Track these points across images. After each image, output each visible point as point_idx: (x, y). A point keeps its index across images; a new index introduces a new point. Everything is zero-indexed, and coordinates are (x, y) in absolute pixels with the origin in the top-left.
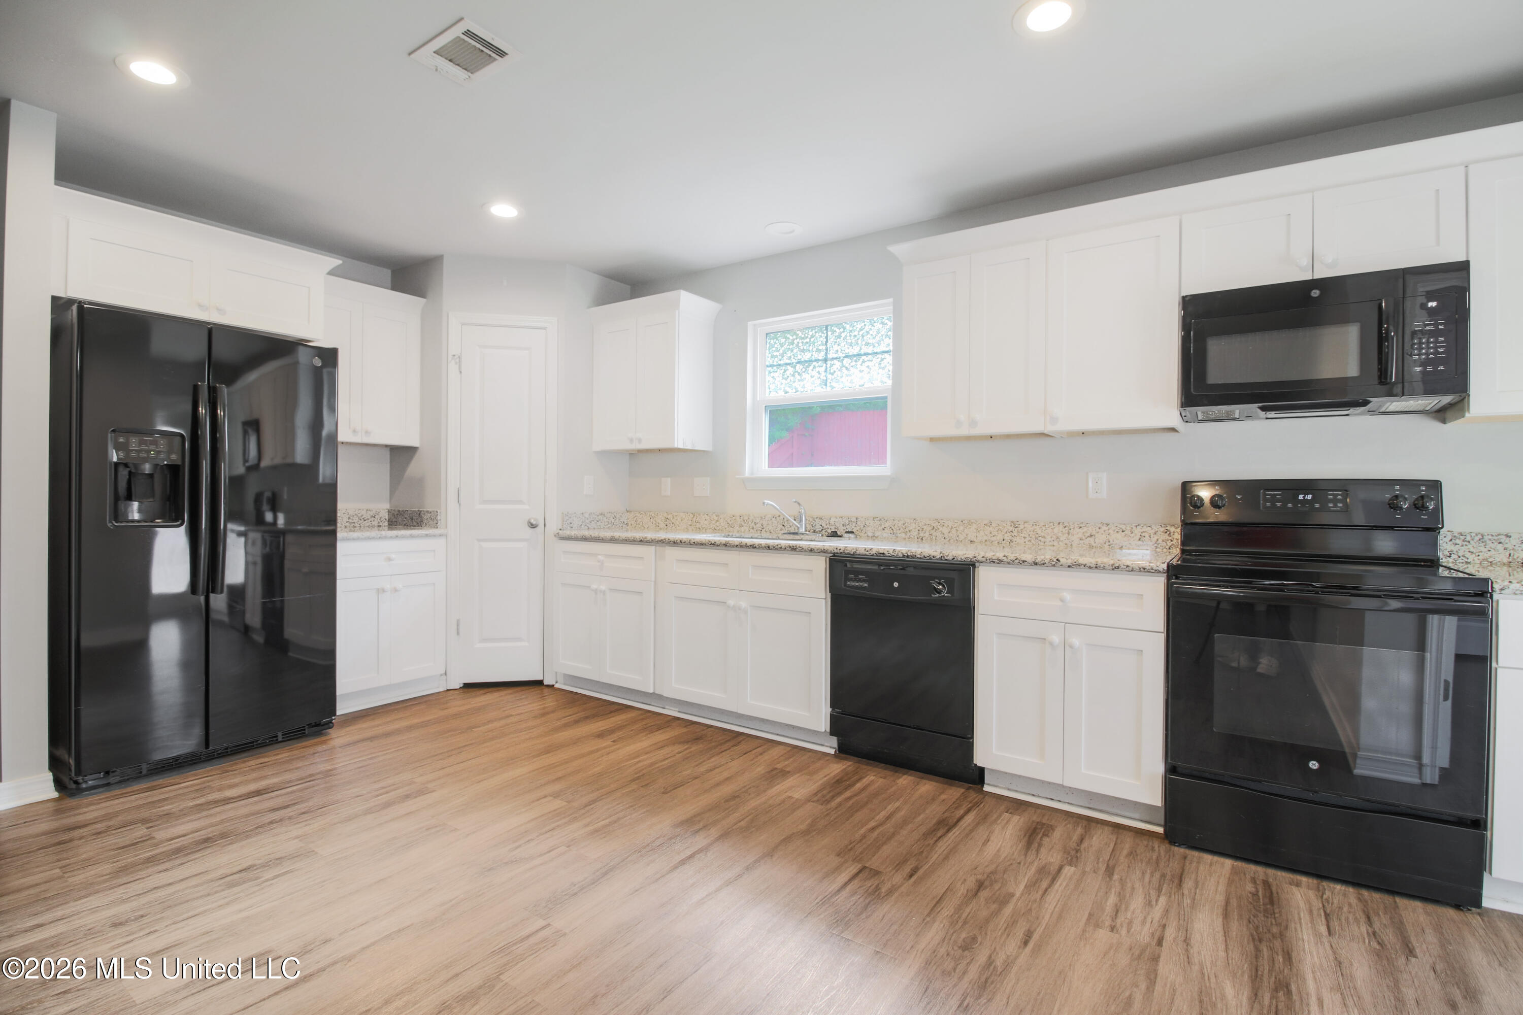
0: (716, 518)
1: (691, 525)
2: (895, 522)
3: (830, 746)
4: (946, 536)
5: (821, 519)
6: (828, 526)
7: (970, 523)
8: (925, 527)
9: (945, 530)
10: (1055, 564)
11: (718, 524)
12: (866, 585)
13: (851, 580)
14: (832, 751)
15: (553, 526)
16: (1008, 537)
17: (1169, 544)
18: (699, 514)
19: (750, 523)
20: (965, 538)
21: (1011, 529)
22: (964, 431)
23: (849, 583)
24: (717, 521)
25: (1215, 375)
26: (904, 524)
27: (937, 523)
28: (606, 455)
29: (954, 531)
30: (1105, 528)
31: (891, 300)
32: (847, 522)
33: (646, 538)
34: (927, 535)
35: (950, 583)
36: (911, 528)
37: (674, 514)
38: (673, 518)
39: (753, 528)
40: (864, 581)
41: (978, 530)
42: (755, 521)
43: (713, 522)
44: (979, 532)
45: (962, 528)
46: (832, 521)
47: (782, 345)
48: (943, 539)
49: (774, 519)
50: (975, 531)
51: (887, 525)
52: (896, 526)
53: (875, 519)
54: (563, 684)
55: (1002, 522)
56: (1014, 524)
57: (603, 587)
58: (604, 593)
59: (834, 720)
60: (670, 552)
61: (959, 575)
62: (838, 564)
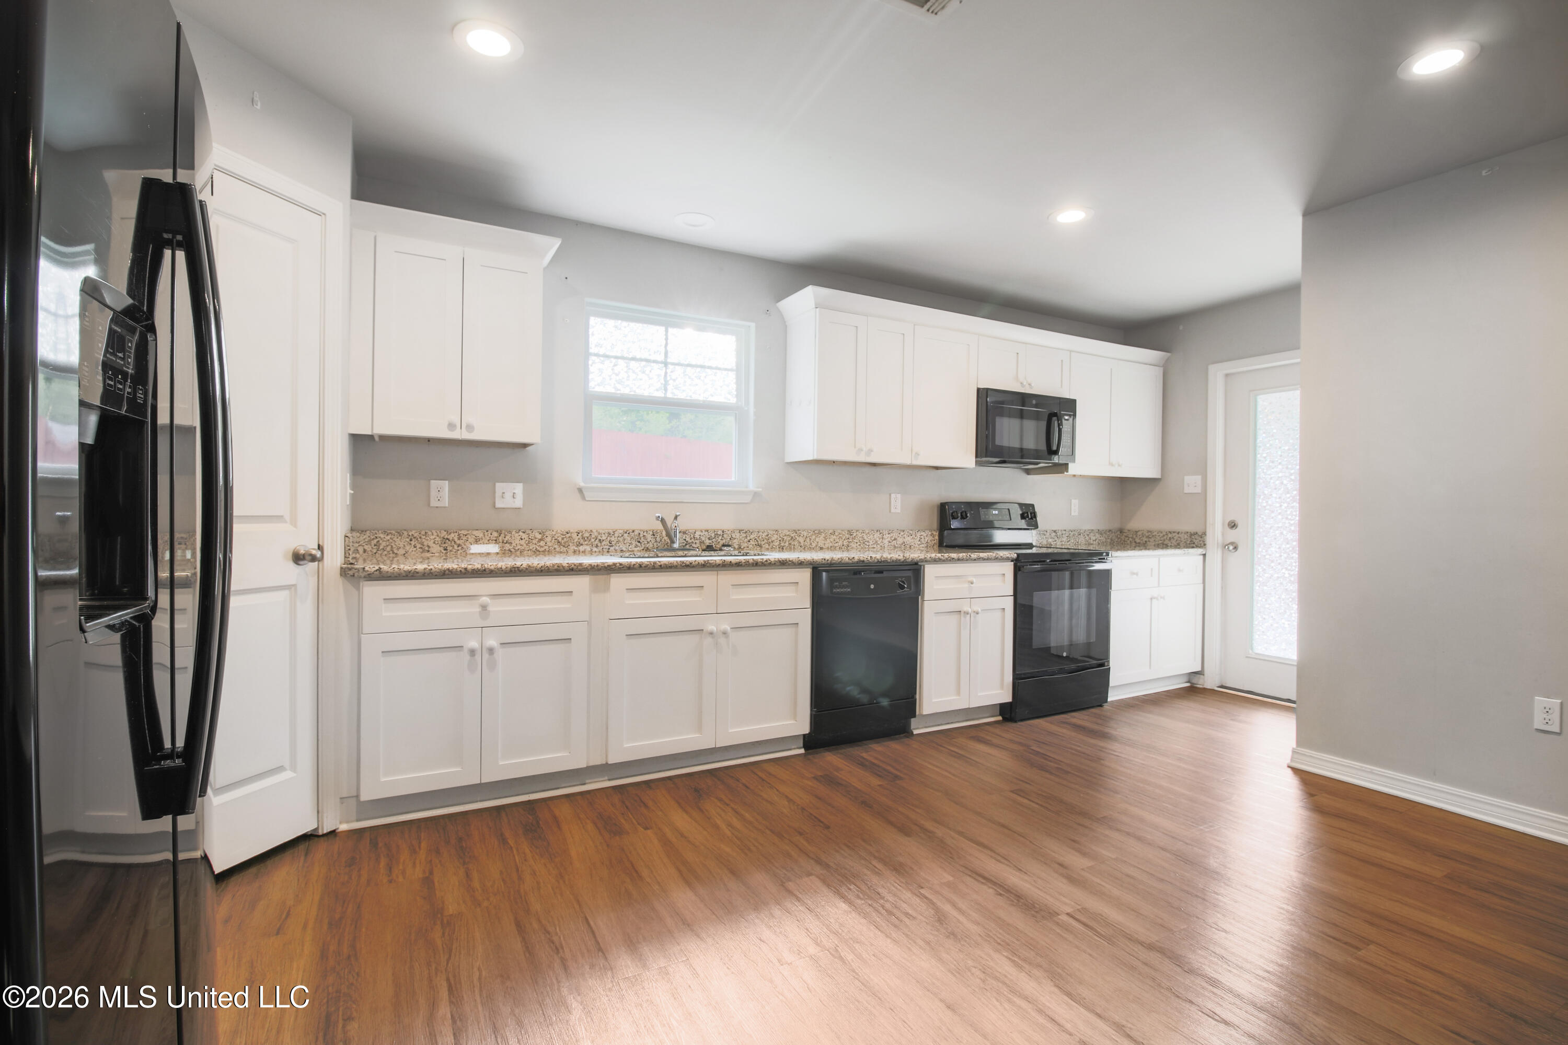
0: (539, 536)
2: (759, 534)
4: (802, 544)
7: (820, 533)
8: (785, 538)
9: (801, 540)
11: (542, 543)
12: (849, 590)
13: (836, 587)
14: (802, 751)
16: (845, 543)
17: (933, 542)
18: (510, 532)
19: (593, 540)
20: (816, 546)
21: (848, 536)
23: (835, 590)
24: (540, 540)
25: (998, 443)
26: (767, 535)
27: (795, 534)
29: (808, 540)
30: (902, 533)
32: (713, 535)
34: (787, 544)
35: (908, 580)
36: (773, 539)
40: (846, 587)
41: (825, 539)
42: (599, 538)
43: (534, 542)
44: (826, 540)
45: (814, 537)
46: (697, 536)
48: (800, 548)
49: (626, 535)
50: (823, 539)
51: (752, 537)
52: (760, 537)
53: (740, 531)
54: (358, 820)
55: (842, 530)
56: (850, 532)
57: (492, 642)
58: (491, 651)
59: (813, 720)
60: (617, 580)
61: (913, 573)
62: (819, 574)
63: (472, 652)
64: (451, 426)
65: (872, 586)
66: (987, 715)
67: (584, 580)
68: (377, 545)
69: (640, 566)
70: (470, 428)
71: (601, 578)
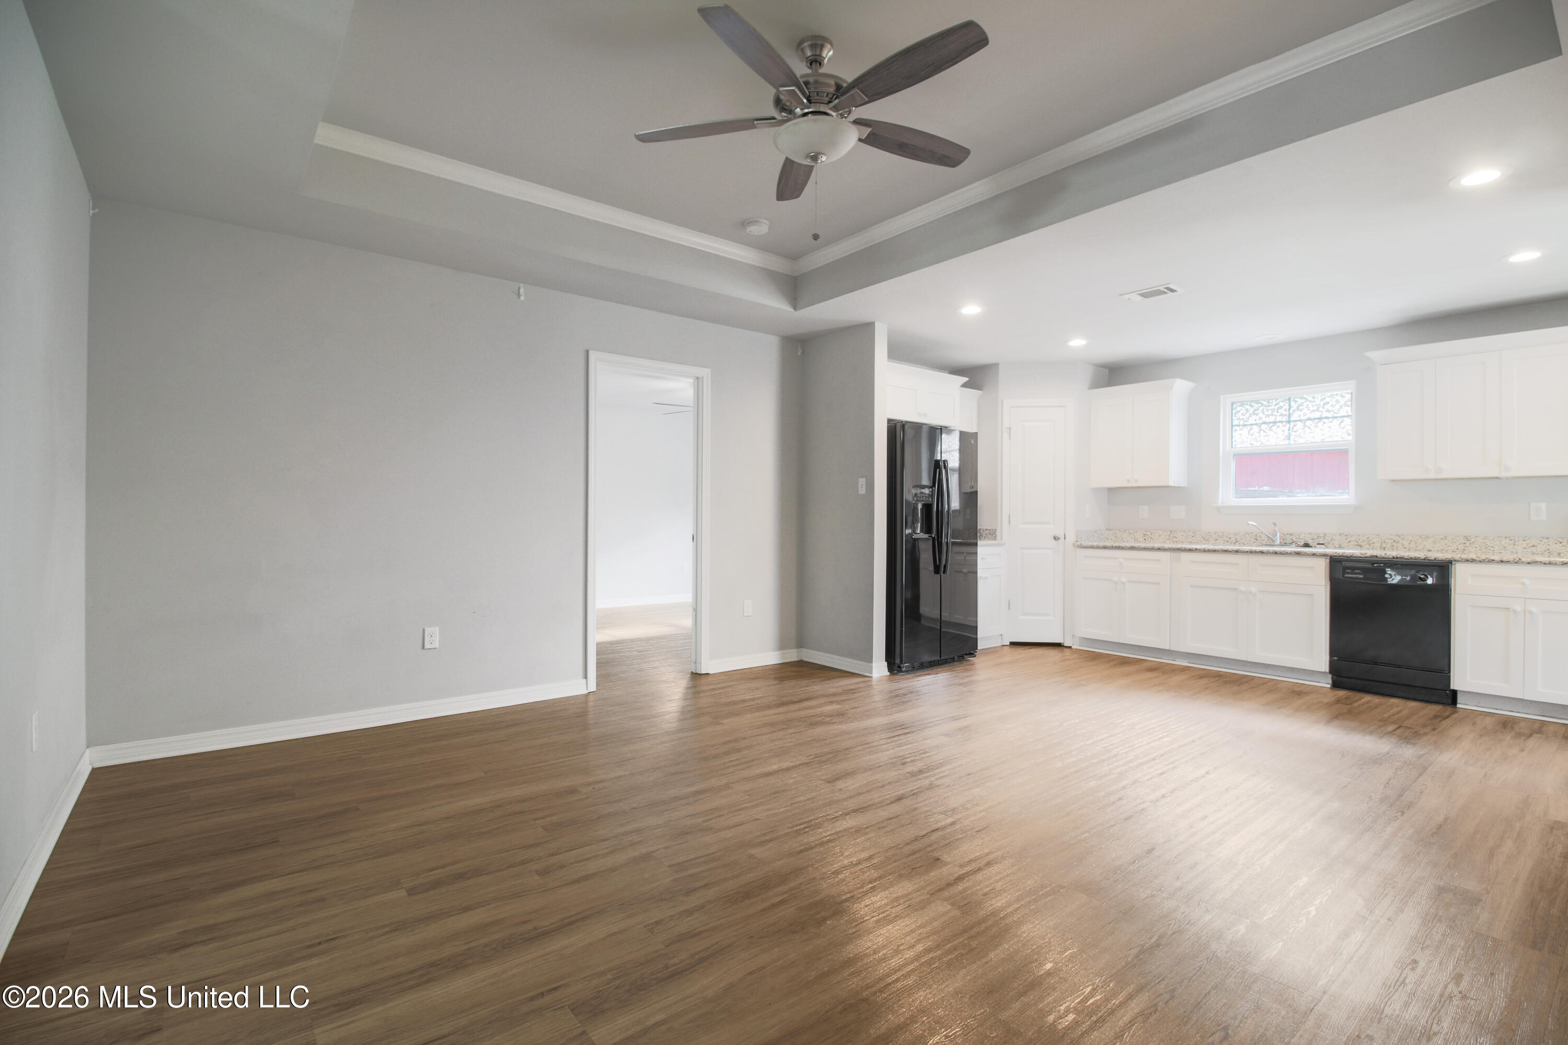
1: (1168, 539)
2: (1360, 536)
3: (1326, 683)
4: (1406, 546)
5: (1291, 535)
6: (1298, 540)
7: (1427, 537)
8: (1387, 541)
9: (1406, 543)
10: (1518, 562)
11: (1194, 538)
12: (1361, 576)
13: (1348, 573)
14: (1329, 686)
15: (1071, 539)
18: (1176, 532)
19: (1224, 537)
20: (1423, 548)
21: (1464, 541)
22: (1432, 475)
23: (1346, 575)
24: (1193, 536)
26: (1368, 538)
27: (1398, 538)
28: (1097, 490)
29: (1413, 543)
31: (1354, 381)
32: (1316, 537)
33: (1164, 547)
34: (1389, 545)
35: (1437, 573)
36: (1374, 541)
37: (1152, 531)
38: (1151, 534)
39: (1227, 541)
40: (1359, 574)
41: (1434, 542)
42: (1229, 536)
43: (1190, 537)
44: (1435, 543)
45: (1420, 541)
46: (1302, 537)
47: (1247, 410)
48: (1404, 549)
49: (1247, 535)
50: (1432, 543)
51: (1352, 539)
52: (1360, 540)
53: (1340, 534)
54: (1080, 646)
55: (1457, 536)
56: (1467, 538)
57: (1123, 580)
58: (1123, 583)
59: (1332, 664)
60: (1184, 555)
61: (1443, 568)
62: (1337, 564)
63: (1116, 583)
64: (1128, 481)
67: (1168, 554)
68: (1116, 536)
69: (1196, 549)
70: (1136, 481)
71: (1179, 554)
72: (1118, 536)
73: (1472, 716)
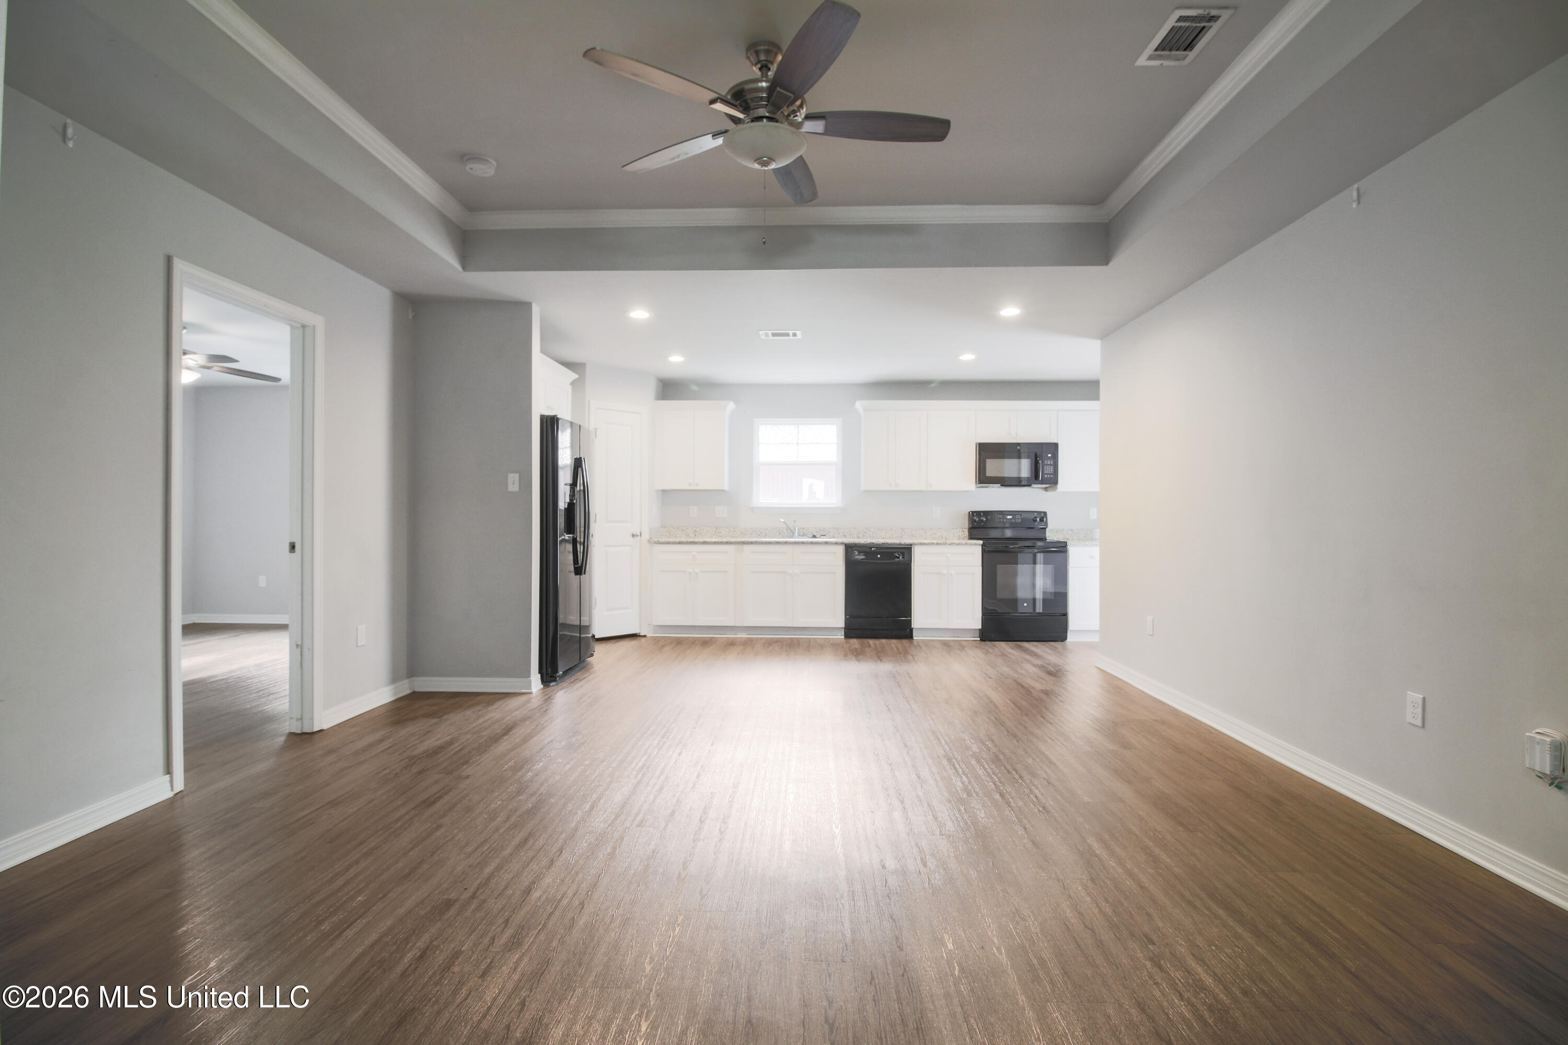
0: (733, 530)
1: (714, 534)
3: (841, 636)
5: (803, 529)
6: (807, 533)
10: (945, 544)
11: (735, 533)
13: (856, 555)
14: (843, 637)
15: (646, 536)
17: (964, 536)
18: (721, 528)
22: (893, 488)
23: (855, 557)
24: (734, 532)
25: (989, 473)
30: (940, 530)
31: (841, 419)
32: (819, 531)
33: (730, 541)
34: (862, 535)
35: (903, 554)
37: (701, 528)
38: (701, 530)
39: (759, 535)
40: (863, 555)
42: (761, 531)
43: (731, 532)
46: (810, 530)
49: (773, 530)
51: (841, 531)
52: (845, 532)
53: (834, 528)
54: (654, 633)
57: (695, 570)
58: (697, 574)
59: (847, 621)
60: (747, 548)
61: (907, 550)
62: (849, 548)
63: (690, 574)
64: (690, 484)
65: (879, 556)
66: (970, 636)
67: (732, 547)
68: (670, 533)
69: (756, 542)
70: (697, 485)
71: (740, 546)
72: (672, 533)
73: (928, 644)
